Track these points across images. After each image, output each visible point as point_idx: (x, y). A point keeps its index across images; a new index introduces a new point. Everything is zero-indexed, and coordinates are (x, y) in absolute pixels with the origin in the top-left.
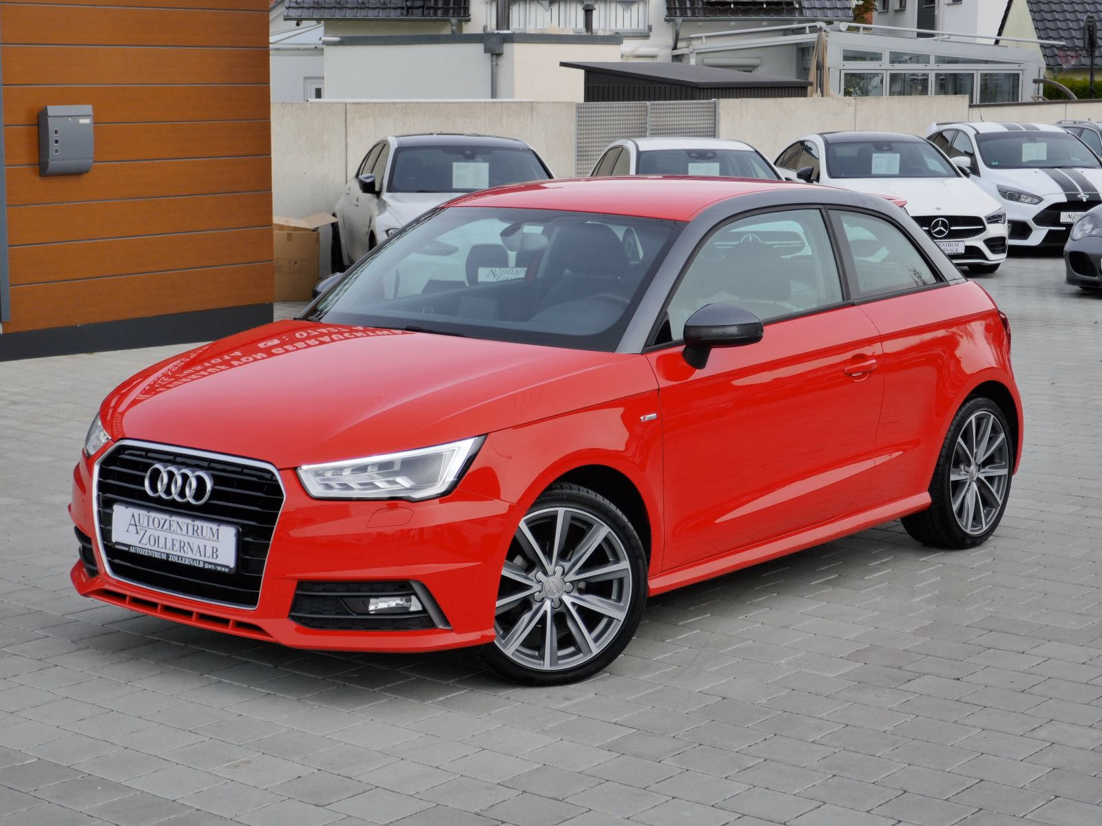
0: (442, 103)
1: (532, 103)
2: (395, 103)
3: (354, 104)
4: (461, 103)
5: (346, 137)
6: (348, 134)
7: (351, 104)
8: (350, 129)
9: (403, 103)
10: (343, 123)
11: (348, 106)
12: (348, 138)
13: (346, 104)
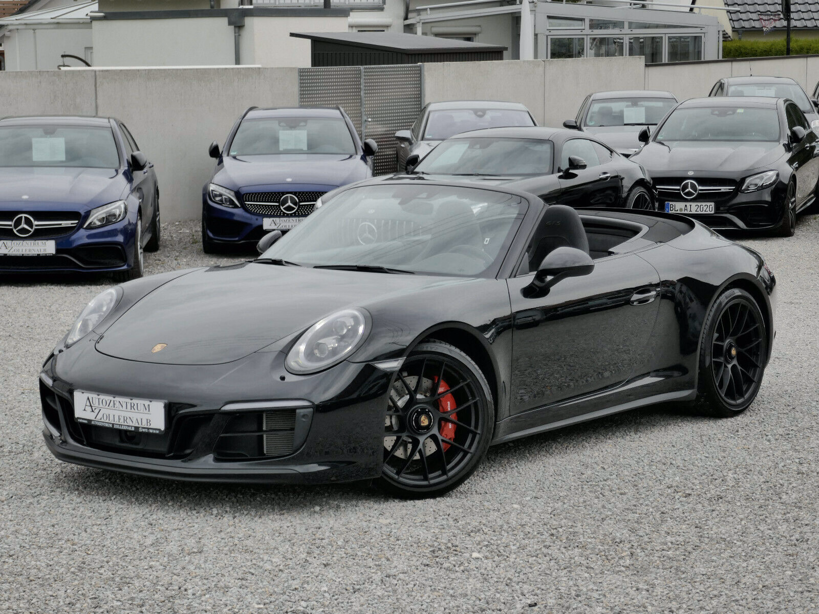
0: (180, 70)
1: (259, 68)
2: (138, 70)
3: (102, 71)
4: (197, 69)
5: (96, 99)
6: (98, 96)
7: (99, 71)
8: (100, 93)
9: (145, 70)
10: (94, 87)
11: (97, 73)
12: (98, 101)
13: (95, 71)
